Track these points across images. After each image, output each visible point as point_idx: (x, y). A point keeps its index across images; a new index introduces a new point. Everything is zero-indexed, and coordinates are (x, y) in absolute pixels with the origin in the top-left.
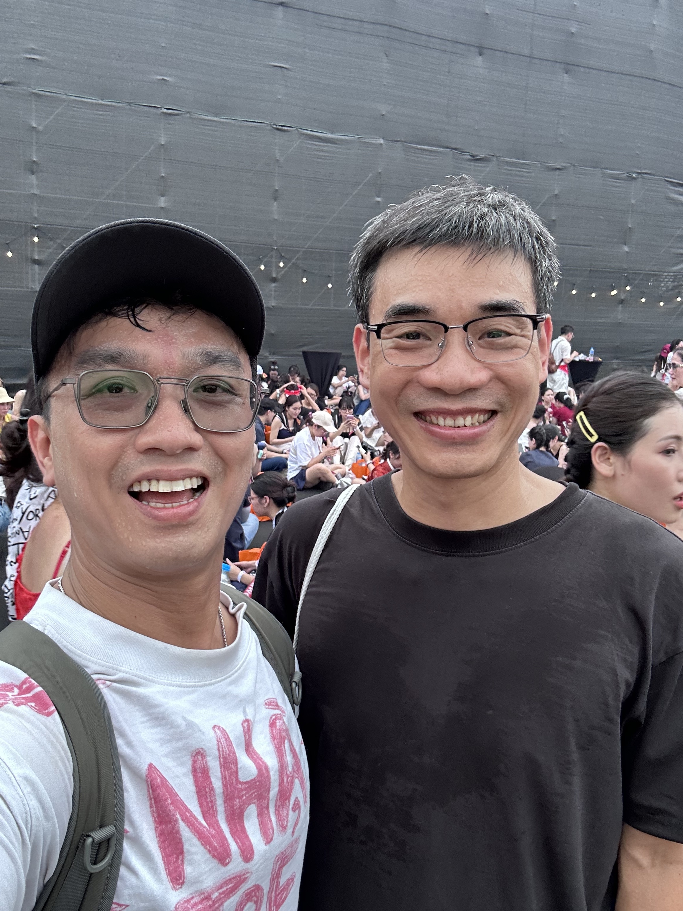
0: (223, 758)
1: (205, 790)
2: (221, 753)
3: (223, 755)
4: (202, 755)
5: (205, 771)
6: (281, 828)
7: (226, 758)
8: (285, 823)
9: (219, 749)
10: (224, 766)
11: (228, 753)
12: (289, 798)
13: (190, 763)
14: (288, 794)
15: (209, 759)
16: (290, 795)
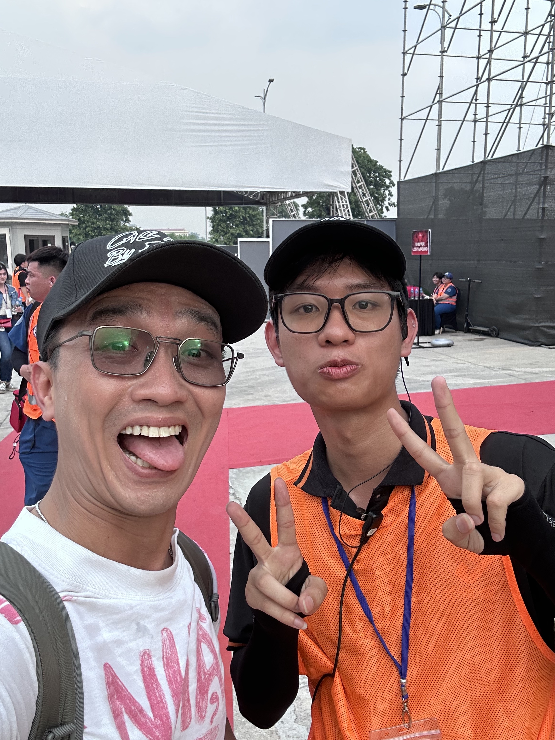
0: (166, 658)
1: (152, 685)
2: (165, 654)
3: (166, 655)
4: (148, 655)
5: (151, 669)
6: (199, 718)
7: (169, 658)
8: (204, 714)
9: (163, 651)
10: (167, 665)
11: (170, 653)
12: (207, 692)
13: (139, 662)
14: (206, 689)
15: (154, 659)
16: (208, 690)
